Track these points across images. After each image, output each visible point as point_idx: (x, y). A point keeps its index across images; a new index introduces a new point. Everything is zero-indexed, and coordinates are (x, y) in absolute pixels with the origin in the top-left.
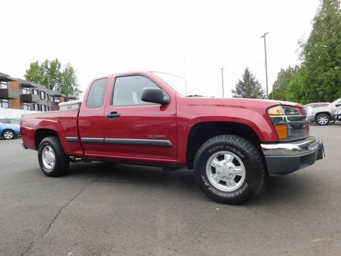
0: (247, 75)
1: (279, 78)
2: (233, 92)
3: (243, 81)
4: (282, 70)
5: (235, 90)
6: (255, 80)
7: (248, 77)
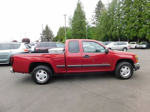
0: (47, 27)
1: (59, 30)
2: (41, 34)
3: (45, 30)
4: (61, 27)
5: (42, 34)
6: (50, 30)
7: (47, 29)
